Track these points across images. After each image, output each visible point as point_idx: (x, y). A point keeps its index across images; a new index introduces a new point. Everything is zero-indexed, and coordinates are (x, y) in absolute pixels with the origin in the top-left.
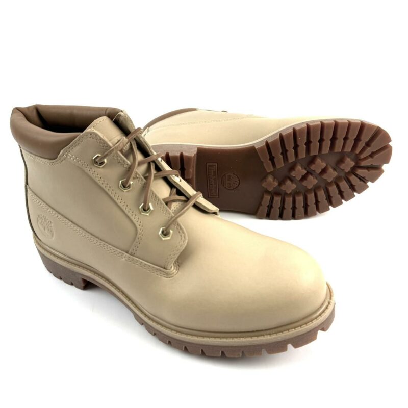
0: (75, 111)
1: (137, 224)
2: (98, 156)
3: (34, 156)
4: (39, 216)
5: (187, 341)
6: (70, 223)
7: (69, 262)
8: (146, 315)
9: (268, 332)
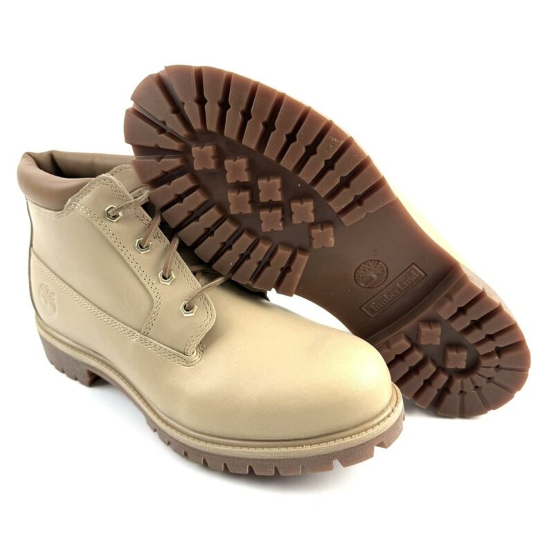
0: (97, 160)
1: (153, 296)
2: (112, 208)
3: (39, 208)
4: (41, 285)
5: (207, 450)
6: (75, 294)
7: (73, 347)
8: (159, 417)
9: (309, 441)
